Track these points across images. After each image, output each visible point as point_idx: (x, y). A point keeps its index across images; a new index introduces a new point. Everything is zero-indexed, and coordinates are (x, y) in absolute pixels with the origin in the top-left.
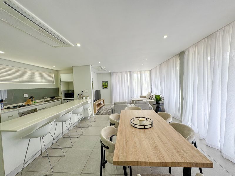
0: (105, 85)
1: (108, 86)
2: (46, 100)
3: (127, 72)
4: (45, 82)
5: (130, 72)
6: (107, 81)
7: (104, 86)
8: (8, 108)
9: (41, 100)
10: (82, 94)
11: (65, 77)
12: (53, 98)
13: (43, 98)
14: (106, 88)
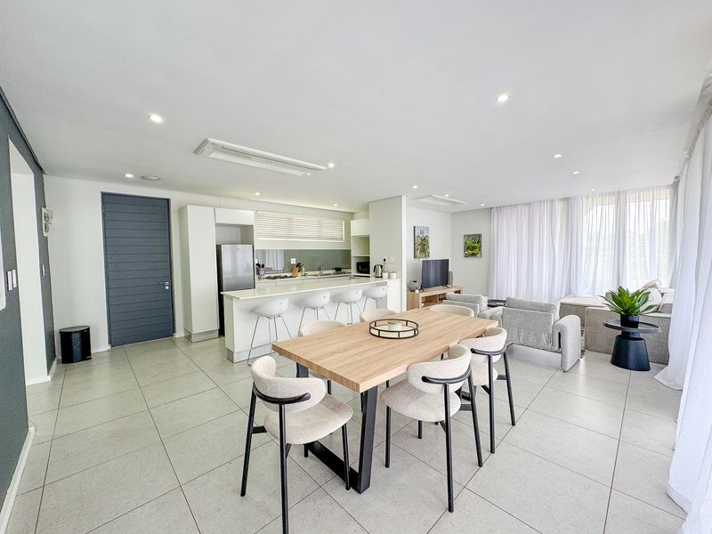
0: (473, 247)
1: (480, 250)
2: (325, 272)
3: (552, 201)
4: (326, 238)
5: (567, 200)
6: (480, 236)
7: (468, 248)
8: (268, 278)
9: (317, 273)
10: (382, 266)
11: (357, 228)
12: (338, 270)
13: (319, 269)
14: (473, 255)
